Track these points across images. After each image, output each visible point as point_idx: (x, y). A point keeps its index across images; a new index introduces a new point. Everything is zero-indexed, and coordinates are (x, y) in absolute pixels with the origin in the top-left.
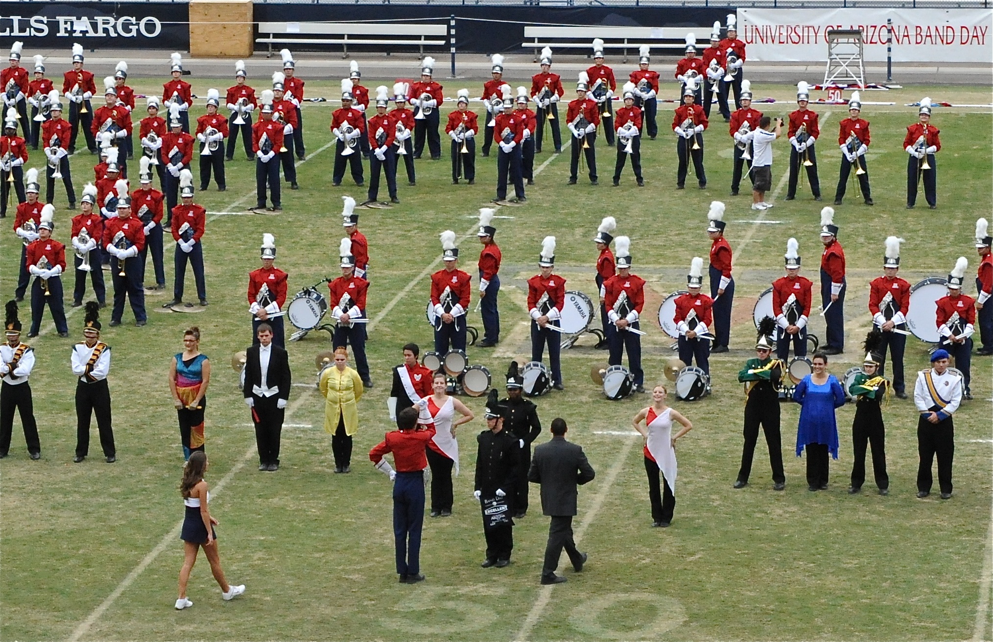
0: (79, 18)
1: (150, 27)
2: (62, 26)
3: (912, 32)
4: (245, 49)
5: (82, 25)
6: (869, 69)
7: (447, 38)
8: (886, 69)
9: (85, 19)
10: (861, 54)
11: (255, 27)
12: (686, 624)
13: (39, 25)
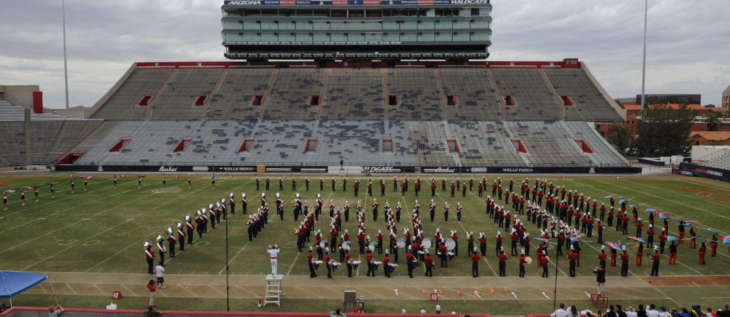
1: (252, 169)
2: (240, 169)
3: (350, 169)
4: (264, 172)
5: (243, 169)
6: (345, 174)
8: (347, 174)
10: (344, 172)
11: (265, 169)
13: (237, 169)
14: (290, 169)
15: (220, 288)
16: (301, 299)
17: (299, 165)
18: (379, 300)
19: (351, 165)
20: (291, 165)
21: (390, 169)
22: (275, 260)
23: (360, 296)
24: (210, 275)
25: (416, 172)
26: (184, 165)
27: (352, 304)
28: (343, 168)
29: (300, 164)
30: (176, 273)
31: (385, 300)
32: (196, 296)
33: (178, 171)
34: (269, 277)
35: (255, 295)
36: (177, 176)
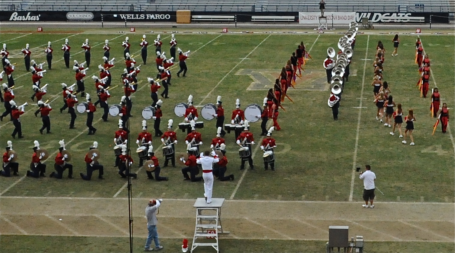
0: (151, 15)
1: (168, 17)
2: (148, 17)
3: (337, 17)
4: (189, 22)
5: (152, 16)
6: (328, 25)
7: (234, 19)
8: (332, 25)
9: (153, 15)
10: (326, 22)
11: (191, 17)
12: (291, 150)
13: (142, 16)
14: (233, 17)
15: (116, 220)
16: (254, 241)
17: (249, 9)
18: (388, 243)
19: (337, 10)
20: (235, 9)
21: (406, 17)
22: (211, 175)
23: (356, 235)
24: (99, 198)
25: (450, 22)
26: (52, 10)
27: (342, 249)
28: (324, 15)
29: (251, 7)
30: (42, 195)
31: (398, 242)
32: (77, 234)
33: (41, 19)
34: (199, 202)
35: (176, 232)
36: (40, 29)
